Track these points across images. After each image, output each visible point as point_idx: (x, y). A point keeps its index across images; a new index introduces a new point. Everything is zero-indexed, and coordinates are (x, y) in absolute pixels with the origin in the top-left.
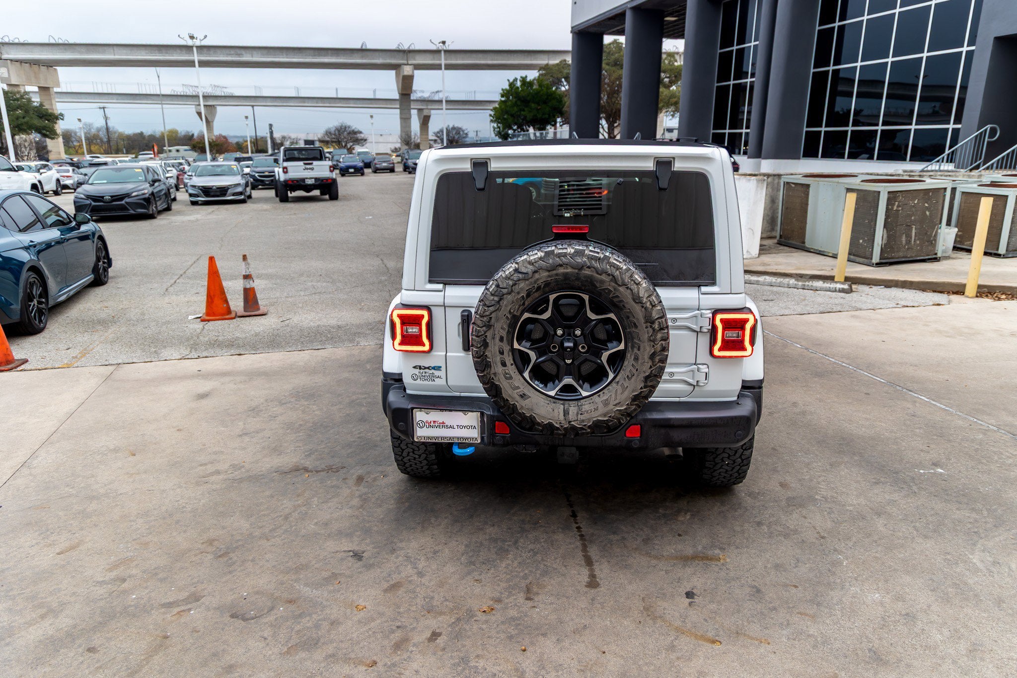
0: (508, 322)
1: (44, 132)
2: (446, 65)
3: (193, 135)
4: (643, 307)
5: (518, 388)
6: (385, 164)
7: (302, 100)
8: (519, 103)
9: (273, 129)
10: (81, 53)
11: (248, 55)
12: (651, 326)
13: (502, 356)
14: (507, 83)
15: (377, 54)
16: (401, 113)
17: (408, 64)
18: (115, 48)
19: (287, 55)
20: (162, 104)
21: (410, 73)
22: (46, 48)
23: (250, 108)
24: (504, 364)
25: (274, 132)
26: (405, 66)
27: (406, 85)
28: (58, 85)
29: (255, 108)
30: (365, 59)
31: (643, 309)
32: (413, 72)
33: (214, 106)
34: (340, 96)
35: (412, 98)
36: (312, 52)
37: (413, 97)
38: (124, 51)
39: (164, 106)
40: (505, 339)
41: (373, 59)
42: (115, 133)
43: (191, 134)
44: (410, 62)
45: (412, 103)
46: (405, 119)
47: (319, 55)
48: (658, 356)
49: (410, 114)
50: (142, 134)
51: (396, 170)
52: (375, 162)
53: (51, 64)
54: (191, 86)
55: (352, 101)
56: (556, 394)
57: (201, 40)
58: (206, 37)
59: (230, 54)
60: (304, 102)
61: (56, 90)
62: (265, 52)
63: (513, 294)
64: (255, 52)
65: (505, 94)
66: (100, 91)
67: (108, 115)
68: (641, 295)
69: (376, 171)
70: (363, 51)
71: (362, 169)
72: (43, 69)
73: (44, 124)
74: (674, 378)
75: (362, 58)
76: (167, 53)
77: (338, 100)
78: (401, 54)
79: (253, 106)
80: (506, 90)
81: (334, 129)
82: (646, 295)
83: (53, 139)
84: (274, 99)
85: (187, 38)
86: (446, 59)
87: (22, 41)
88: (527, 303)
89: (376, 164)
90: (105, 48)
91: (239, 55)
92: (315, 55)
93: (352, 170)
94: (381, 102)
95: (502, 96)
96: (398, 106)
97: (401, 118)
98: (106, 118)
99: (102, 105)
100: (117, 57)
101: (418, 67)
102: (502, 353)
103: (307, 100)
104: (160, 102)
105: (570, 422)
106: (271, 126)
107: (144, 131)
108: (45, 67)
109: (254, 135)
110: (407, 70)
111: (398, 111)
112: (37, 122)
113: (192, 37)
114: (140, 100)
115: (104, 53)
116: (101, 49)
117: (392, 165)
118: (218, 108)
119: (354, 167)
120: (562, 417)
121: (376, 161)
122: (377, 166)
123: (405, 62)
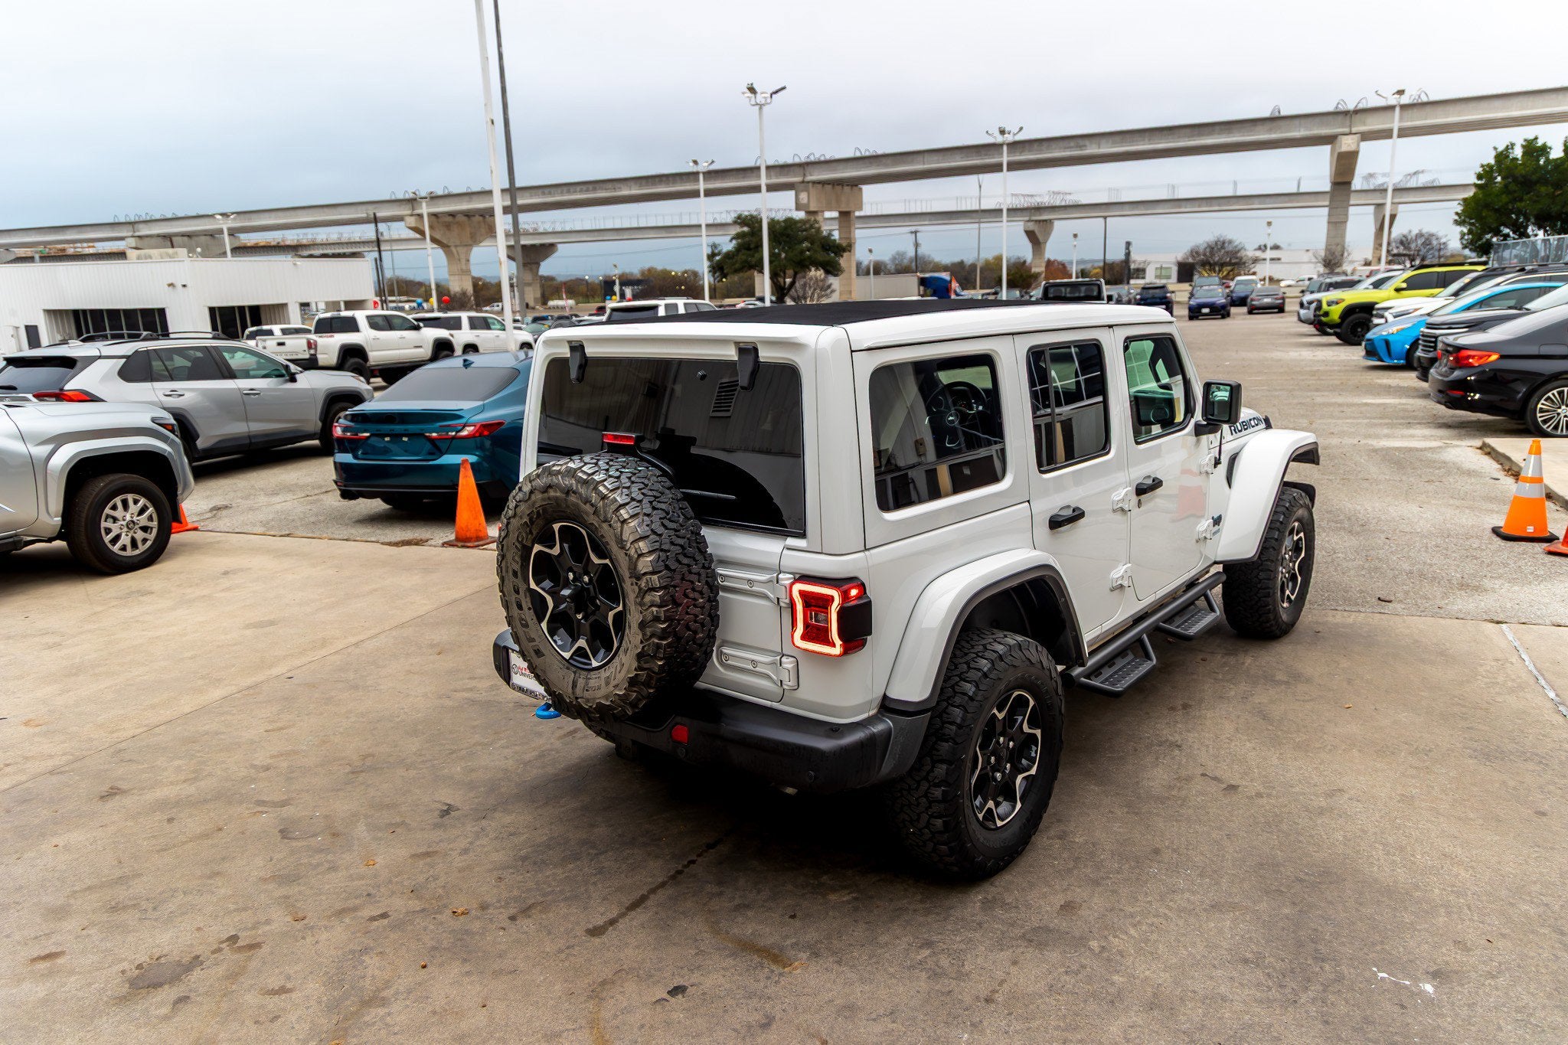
0: (520, 553)
1: (828, 268)
2: (1400, 130)
3: (1025, 262)
4: (626, 554)
5: (533, 640)
6: (1267, 300)
7: (1176, 203)
8: (1513, 187)
9: (1131, 249)
10: (886, 166)
11: (1094, 146)
12: (637, 584)
13: (517, 596)
14: (1494, 153)
15: (1297, 122)
16: (1330, 215)
17: (1350, 133)
18: (926, 155)
19: (1150, 140)
20: (979, 223)
21: (1353, 148)
22: (850, 164)
23: (1102, 220)
24: (520, 607)
25: (1132, 254)
26: (1346, 137)
27: (1345, 165)
28: (861, 208)
29: (1108, 219)
30: (1275, 133)
31: (627, 558)
32: (1358, 145)
33: (1050, 220)
34: (1239, 193)
35: (1353, 188)
36: (1188, 131)
37: (1357, 183)
38: (935, 157)
39: (982, 225)
40: (519, 574)
41: (1289, 131)
42: (930, 263)
43: (1022, 261)
44: (1354, 130)
45: (1353, 196)
46: (1337, 224)
47: (1200, 135)
48: (648, 627)
49: (1346, 215)
50: (962, 263)
51: (1287, 308)
52: (1251, 297)
53: (855, 183)
54: (1023, 195)
55: (1256, 200)
56: (571, 658)
57: (1015, 135)
58: (1021, 129)
59: (1068, 148)
60: (1180, 207)
61: (857, 214)
62: (1117, 138)
63: (517, 518)
64: (1103, 141)
65: (1487, 173)
66: (913, 211)
67: (920, 241)
68: (624, 538)
69: (1251, 311)
70: (1275, 120)
71: (1224, 307)
72: (847, 189)
73: (827, 258)
74: (757, 669)
75: (1270, 131)
76: (986, 155)
77: (1234, 200)
78: (1340, 118)
79: (1105, 218)
80: (1488, 165)
81: (1205, 245)
82: (631, 539)
83: (836, 275)
84: (1135, 205)
85: (997, 133)
86: (1401, 119)
87: (828, 157)
88: (535, 533)
89: (1252, 300)
90: (915, 156)
91: (1081, 147)
92: (1193, 136)
93: (1206, 310)
94: (1307, 197)
95: (1479, 177)
96: (1327, 203)
97: (1329, 222)
98: (917, 245)
99: (913, 229)
100: (927, 166)
101: (1366, 136)
102: (517, 592)
103: (1183, 203)
104: (977, 220)
105: (577, 698)
106: (1128, 244)
107: (965, 260)
108: (849, 187)
109: (1102, 258)
110: (1347, 144)
111: (1326, 210)
112: (821, 256)
113: (1002, 132)
114: (957, 219)
115: (912, 163)
116: (910, 158)
117: (1280, 301)
118: (1056, 223)
119: (1211, 306)
120: (570, 690)
121: (1253, 296)
122: (1254, 303)
123: (1347, 130)
